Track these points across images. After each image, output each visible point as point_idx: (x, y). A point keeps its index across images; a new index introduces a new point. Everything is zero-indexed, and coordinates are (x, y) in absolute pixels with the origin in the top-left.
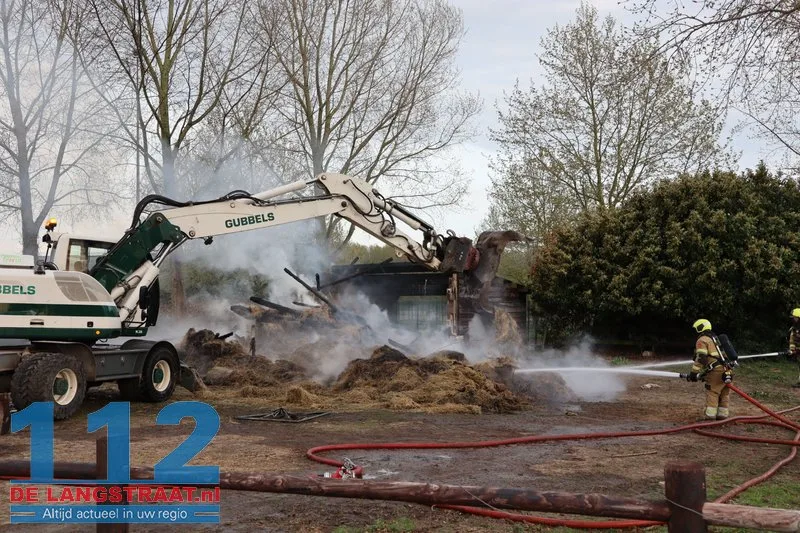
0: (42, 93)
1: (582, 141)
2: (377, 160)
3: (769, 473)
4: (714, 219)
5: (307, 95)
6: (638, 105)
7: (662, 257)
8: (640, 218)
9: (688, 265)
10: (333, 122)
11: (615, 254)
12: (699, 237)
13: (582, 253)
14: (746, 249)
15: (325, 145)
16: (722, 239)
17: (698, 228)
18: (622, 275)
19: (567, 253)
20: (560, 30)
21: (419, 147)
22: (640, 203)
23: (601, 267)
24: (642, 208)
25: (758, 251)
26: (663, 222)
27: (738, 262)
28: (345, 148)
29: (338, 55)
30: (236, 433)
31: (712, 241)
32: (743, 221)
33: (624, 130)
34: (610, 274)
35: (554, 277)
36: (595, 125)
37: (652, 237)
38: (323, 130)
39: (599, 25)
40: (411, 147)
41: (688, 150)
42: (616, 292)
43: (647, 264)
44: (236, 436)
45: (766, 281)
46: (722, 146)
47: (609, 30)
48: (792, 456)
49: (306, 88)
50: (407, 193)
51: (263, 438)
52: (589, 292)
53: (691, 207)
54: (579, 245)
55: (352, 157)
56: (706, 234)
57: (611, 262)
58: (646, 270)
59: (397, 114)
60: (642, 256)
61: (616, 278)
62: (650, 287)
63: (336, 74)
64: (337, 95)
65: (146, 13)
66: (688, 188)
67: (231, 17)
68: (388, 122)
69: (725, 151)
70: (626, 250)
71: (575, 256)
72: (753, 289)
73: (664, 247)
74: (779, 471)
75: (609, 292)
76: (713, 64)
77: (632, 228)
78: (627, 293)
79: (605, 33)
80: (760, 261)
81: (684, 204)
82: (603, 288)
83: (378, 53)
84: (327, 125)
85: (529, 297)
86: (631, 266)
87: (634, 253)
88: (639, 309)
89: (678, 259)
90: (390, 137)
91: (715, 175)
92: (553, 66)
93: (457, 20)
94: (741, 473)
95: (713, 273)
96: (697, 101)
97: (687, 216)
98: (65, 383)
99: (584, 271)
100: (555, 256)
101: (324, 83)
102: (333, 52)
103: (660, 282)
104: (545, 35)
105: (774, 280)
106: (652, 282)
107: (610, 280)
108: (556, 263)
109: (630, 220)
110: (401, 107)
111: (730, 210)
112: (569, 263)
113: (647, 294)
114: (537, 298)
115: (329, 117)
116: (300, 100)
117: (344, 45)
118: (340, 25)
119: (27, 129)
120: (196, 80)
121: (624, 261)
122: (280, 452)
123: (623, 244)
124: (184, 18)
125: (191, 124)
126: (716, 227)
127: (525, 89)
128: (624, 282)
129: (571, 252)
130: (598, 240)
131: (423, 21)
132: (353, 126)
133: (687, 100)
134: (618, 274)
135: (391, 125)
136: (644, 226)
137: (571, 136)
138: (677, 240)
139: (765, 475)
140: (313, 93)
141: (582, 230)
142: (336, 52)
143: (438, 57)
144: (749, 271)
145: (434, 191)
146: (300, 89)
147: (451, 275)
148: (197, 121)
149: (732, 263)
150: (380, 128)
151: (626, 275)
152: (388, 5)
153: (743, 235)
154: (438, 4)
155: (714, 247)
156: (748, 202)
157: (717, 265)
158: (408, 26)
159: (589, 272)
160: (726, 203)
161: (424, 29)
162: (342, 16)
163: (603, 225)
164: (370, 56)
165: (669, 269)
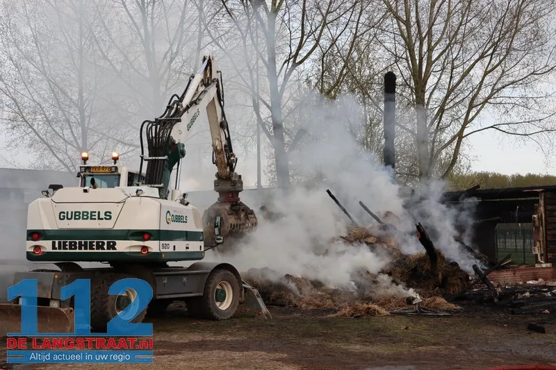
0: (170, 49)
5: (409, 32)
10: (435, 55)
15: (427, 76)
21: (525, 72)
30: (264, 351)
40: (518, 72)
50: (511, 120)
51: (285, 355)
59: (498, 43)
84: (429, 57)
90: (492, 65)
98: (129, 301)
101: (424, 18)
115: (430, 50)
116: (402, 35)
120: (296, 24)
125: (295, 65)
135: (492, 54)
140: (414, 30)
145: (541, 116)
146: (402, 24)
147: (538, 201)
148: (301, 62)
150: (482, 57)
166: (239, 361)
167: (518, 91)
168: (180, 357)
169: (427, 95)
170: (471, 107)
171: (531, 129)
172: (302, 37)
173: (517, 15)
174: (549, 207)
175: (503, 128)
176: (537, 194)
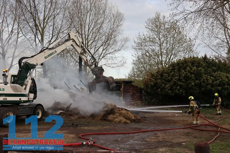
0: (9, 36)
1: (158, 48)
2: (101, 54)
3: (213, 140)
4: (193, 69)
6: (172, 39)
7: (179, 80)
8: (173, 69)
9: (186, 82)
10: (89, 44)
11: (166, 79)
12: (189, 74)
13: (157, 79)
14: (202, 77)
16: (195, 74)
17: (189, 72)
18: (168, 85)
19: (153, 79)
20: (151, 19)
21: (113, 50)
22: (173, 65)
23: (163, 83)
24: (173, 67)
25: (205, 78)
26: (179, 70)
27: (200, 81)
28: (93, 51)
29: (90, 26)
31: (193, 75)
32: (201, 70)
33: (168, 46)
34: (165, 84)
35: (150, 86)
36: (160, 45)
37: (177, 74)
39: (161, 17)
40: (111, 51)
41: (186, 51)
42: (167, 90)
43: (175, 82)
44: (59, 131)
45: (207, 86)
46: (195, 50)
47: (164, 19)
48: (218, 135)
49: (82, 35)
50: (109, 63)
51: (67, 132)
52: (160, 90)
53: (187, 66)
54: (157, 77)
55: (94, 54)
56: (191, 73)
57: (165, 81)
58: (175, 84)
59: (106, 42)
60: (174, 79)
61: (167, 86)
62: (176, 88)
63: (90, 31)
64: (90, 36)
65: (37, 14)
66: (186, 61)
67: (61, 16)
68: (104, 44)
69: (195, 51)
70: (169, 78)
71: (156, 80)
72: (204, 88)
73: (180, 77)
74: (215, 139)
76: (194, 25)
77: (171, 72)
78: (170, 90)
79: (163, 20)
80: (206, 81)
81: (185, 65)
82: (163, 88)
83: (101, 25)
84: (88, 45)
85: (143, 91)
86: (171, 82)
87: (172, 79)
88: (173, 94)
89: (184, 80)
90: (105, 48)
91: (193, 57)
92: (149, 29)
93: (123, 17)
94: (205, 140)
95: (193, 84)
96: (188, 38)
97: (186, 68)
99: (158, 84)
100: (150, 80)
101: (87, 33)
103: (179, 87)
104: (147, 20)
105: (209, 86)
106: (177, 86)
107: (165, 86)
108: (150, 82)
109: (170, 70)
110: (107, 40)
111: (198, 67)
112: (154, 81)
113: (175, 90)
114: (145, 91)
115: (88, 42)
117: (92, 23)
118: (91, 18)
119: (5, 46)
120: (51, 32)
121: (169, 81)
122: (71, 136)
123: (168, 77)
124: (48, 16)
125: (50, 44)
126: (194, 72)
127: (141, 35)
128: (169, 87)
129: (155, 79)
130: (162, 75)
131: (114, 17)
132: (94, 45)
133: (185, 38)
134: (167, 84)
135: (105, 45)
136: (174, 72)
137: (154, 47)
138: (183, 75)
139: (212, 141)
140: (84, 36)
141: (157, 73)
142: (90, 25)
143: (118, 26)
144: (202, 83)
145: (117, 62)
146: (80, 35)
147: (122, 85)
148: (52, 43)
149: (198, 81)
150: (102, 45)
151: (170, 85)
152: (104, 12)
153: (201, 74)
154: (118, 12)
155: (193, 77)
156: (202, 65)
157: (194, 82)
158: (110, 18)
159: (159, 84)
160: (196, 65)
161: (114, 19)
162: (92, 15)
163: (163, 71)
164: (99, 26)
165: (181, 83)
167: (111, 55)
171: (114, 66)
172: (52, 36)
173: (111, 35)
174: (124, 87)
175: (107, 65)
176: (121, 83)
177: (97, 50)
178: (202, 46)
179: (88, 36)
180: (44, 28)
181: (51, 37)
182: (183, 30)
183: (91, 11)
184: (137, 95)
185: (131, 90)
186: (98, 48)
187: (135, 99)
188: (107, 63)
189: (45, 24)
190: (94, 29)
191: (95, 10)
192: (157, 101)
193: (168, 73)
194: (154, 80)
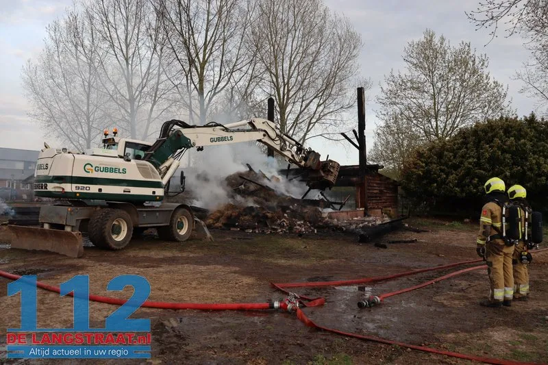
1: (428, 103)
2: (315, 113)
4: (508, 143)
5: (277, 81)
6: (458, 84)
7: (478, 165)
8: (465, 143)
9: (493, 169)
10: (292, 93)
11: (450, 163)
12: (500, 153)
13: (431, 163)
14: (527, 160)
15: (287, 106)
16: (513, 153)
17: (499, 148)
18: (454, 175)
19: (422, 162)
20: (415, 43)
21: (338, 107)
22: (463, 134)
23: (442, 171)
24: (465, 138)
25: (534, 162)
26: (477, 145)
27: (522, 167)
28: (297, 107)
29: (294, 59)
30: (221, 265)
31: (508, 156)
32: (525, 144)
33: (450, 97)
34: (447, 175)
35: (414, 176)
36: (434, 95)
37: (472, 154)
38: (286, 97)
39: (436, 40)
40: (333, 107)
41: (486, 109)
42: (451, 185)
43: (469, 168)
44: (221, 267)
45: (539, 179)
46: (506, 105)
47: (442, 44)
49: (277, 78)
50: (330, 132)
52: (435, 185)
53: (494, 136)
54: (429, 158)
55: (301, 113)
56: (504, 151)
57: (448, 168)
58: (468, 172)
59: (325, 90)
60: (466, 164)
61: (451, 177)
62: (471, 182)
63: (293, 68)
64: (293, 80)
65: (193, 35)
66: (492, 126)
67: (237, 38)
68: (320, 94)
69: (508, 109)
70: (456, 161)
71: (426, 165)
72: (531, 183)
73: (479, 159)
75: (447, 184)
77: (460, 149)
78: (457, 186)
79: (439, 45)
80: (535, 167)
81: (490, 135)
82: (444, 182)
83: (316, 57)
84: (288, 96)
85: (399, 188)
86: (459, 170)
87: (462, 162)
88: (464, 194)
89: (487, 166)
90: (321, 102)
91: (507, 119)
92: (411, 62)
93: (358, 40)
95: (508, 174)
96: (491, 81)
97: (492, 141)
98: (120, 228)
99: (432, 173)
100: (415, 164)
102: (291, 57)
103: (476, 179)
104: (407, 45)
105: (544, 178)
106: (473, 179)
107: (447, 178)
108: (416, 168)
109: (458, 144)
110: (327, 86)
111: (518, 138)
112: (422, 167)
113: (469, 186)
114: (404, 188)
115: (289, 91)
116: (273, 82)
117: (297, 53)
118: (294, 44)
120: (217, 69)
121: (455, 167)
123: (455, 157)
124: (213, 38)
125: (215, 94)
126: (510, 148)
127: (396, 75)
128: (456, 179)
129: (425, 162)
130: (440, 155)
131: (340, 39)
132: (301, 96)
133: (486, 81)
134: (452, 174)
135: (322, 95)
136: (466, 148)
137: (420, 101)
138: (487, 155)
140: (280, 80)
141: (430, 150)
142: (293, 57)
143: (348, 59)
144: (528, 173)
146: (273, 76)
148: (218, 92)
149: (519, 168)
150: (315, 97)
151: (457, 175)
152: (321, 31)
153: (524, 152)
154: (348, 31)
155: (509, 159)
156: (527, 134)
157: (511, 169)
158: (332, 43)
159: (435, 174)
160: (514, 134)
161: (340, 44)
162: (296, 38)
163: (443, 147)
164: (311, 59)
165: (482, 171)
166: (206, 274)
167: (333, 117)
168: (161, 269)
169: (286, 115)
170: (310, 123)
171: (340, 137)
172: (220, 79)
173: (335, 76)
175: (326, 136)
177: (306, 106)
178: (529, 94)
179: (290, 77)
180: (205, 62)
181: (217, 79)
182: (482, 65)
183: (296, 31)
184: (388, 195)
185: (375, 185)
186: (308, 101)
187: (384, 202)
188: (325, 132)
189: (207, 55)
190: (301, 66)
191: (302, 29)
192: (428, 209)
193: (452, 150)
194: (424, 165)
